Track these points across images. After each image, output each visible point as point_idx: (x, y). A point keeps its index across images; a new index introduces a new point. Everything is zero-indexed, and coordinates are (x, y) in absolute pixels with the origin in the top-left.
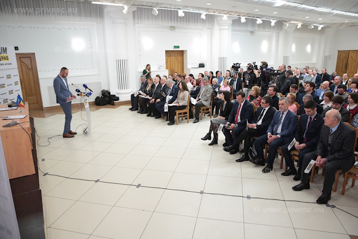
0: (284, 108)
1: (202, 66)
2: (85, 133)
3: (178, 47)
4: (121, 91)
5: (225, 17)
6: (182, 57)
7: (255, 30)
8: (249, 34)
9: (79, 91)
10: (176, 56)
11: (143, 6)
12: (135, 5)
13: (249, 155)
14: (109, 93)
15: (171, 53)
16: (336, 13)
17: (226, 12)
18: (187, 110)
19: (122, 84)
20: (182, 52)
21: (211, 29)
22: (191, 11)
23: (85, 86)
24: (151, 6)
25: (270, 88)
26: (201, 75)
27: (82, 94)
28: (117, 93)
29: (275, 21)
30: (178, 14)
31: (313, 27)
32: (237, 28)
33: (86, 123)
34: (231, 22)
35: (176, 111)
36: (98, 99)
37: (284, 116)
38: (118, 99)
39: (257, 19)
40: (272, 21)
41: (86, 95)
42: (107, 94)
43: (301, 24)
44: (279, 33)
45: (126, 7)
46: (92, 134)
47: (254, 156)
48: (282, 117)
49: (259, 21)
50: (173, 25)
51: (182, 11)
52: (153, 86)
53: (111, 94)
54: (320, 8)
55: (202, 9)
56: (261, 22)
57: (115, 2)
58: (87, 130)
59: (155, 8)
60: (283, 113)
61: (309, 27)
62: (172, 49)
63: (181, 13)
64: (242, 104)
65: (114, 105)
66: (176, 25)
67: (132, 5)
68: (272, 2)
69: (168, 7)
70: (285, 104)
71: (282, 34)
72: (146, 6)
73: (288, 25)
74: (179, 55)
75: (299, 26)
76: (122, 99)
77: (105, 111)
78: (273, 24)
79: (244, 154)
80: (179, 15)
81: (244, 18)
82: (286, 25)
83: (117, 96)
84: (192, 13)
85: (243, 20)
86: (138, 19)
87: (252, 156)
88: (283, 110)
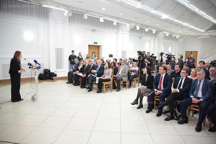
0: (201, 77)
1: (111, 56)
2: (33, 99)
3: (97, 43)
4: (58, 70)
5: (128, 25)
6: (98, 50)
7: (142, 36)
8: (139, 38)
9: (30, 65)
10: (95, 48)
11: (78, 12)
12: (72, 11)
13: (174, 115)
14: (49, 71)
15: (92, 47)
16: (191, 27)
17: (129, 22)
18: (111, 83)
19: (59, 65)
20: (98, 47)
21: (117, 33)
22: (108, 19)
23: (35, 61)
24: (83, 13)
25: (176, 66)
26: (115, 60)
27: (34, 67)
28: (55, 72)
29: (155, 31)
30: (99, 20)
31: (174, 36)
32: (132, 34)
33: (35, 91)
34: (129, 30)
35: (103, 83)
36: (41, 75)
37: (202, 84)
38: (56, 75)
39: (146, 28)
40: (153, 30)
41: (37, 68)
42: (48, 72)
43: (168, 34)
44: (155, 39)
45: (66, 12)
46: (38, 100)
47: (178, 116)
48: (200, 84)
49: (147, 30)
50: (94, 29)
51: (103, 18)
52: (84, 66)
53: (51, 72)
54: (184, 23)
55: (115, 18)
56: (148, 31)
57: (59, 7)
58: (35, 97)
59: (85, 15)
60: (200, 82)
61: (172, 36)
62: (93, 44)
63: (102, 20)
64: (164, 75)
65: (52, 80)
66: (96, 29)
67: (71, 11)
68: (161, 16)
69: (94, 14)
70: (202, 74)
71: (156, 39)
72: (80, 12)
73: (162, 34)
74: (97, 48)
75: (167, 35)
76: (59, 75)
77: (46, 84)
78: (154, 32)
79: (169, 114)
80: (101, 21)
81: (139, 27)
82: (161, 34)
83: (55, 73)
84: (108, 20)
85: (138, 28)
86: (72, 22)
87: (176, 116)
88: (200, 79)
